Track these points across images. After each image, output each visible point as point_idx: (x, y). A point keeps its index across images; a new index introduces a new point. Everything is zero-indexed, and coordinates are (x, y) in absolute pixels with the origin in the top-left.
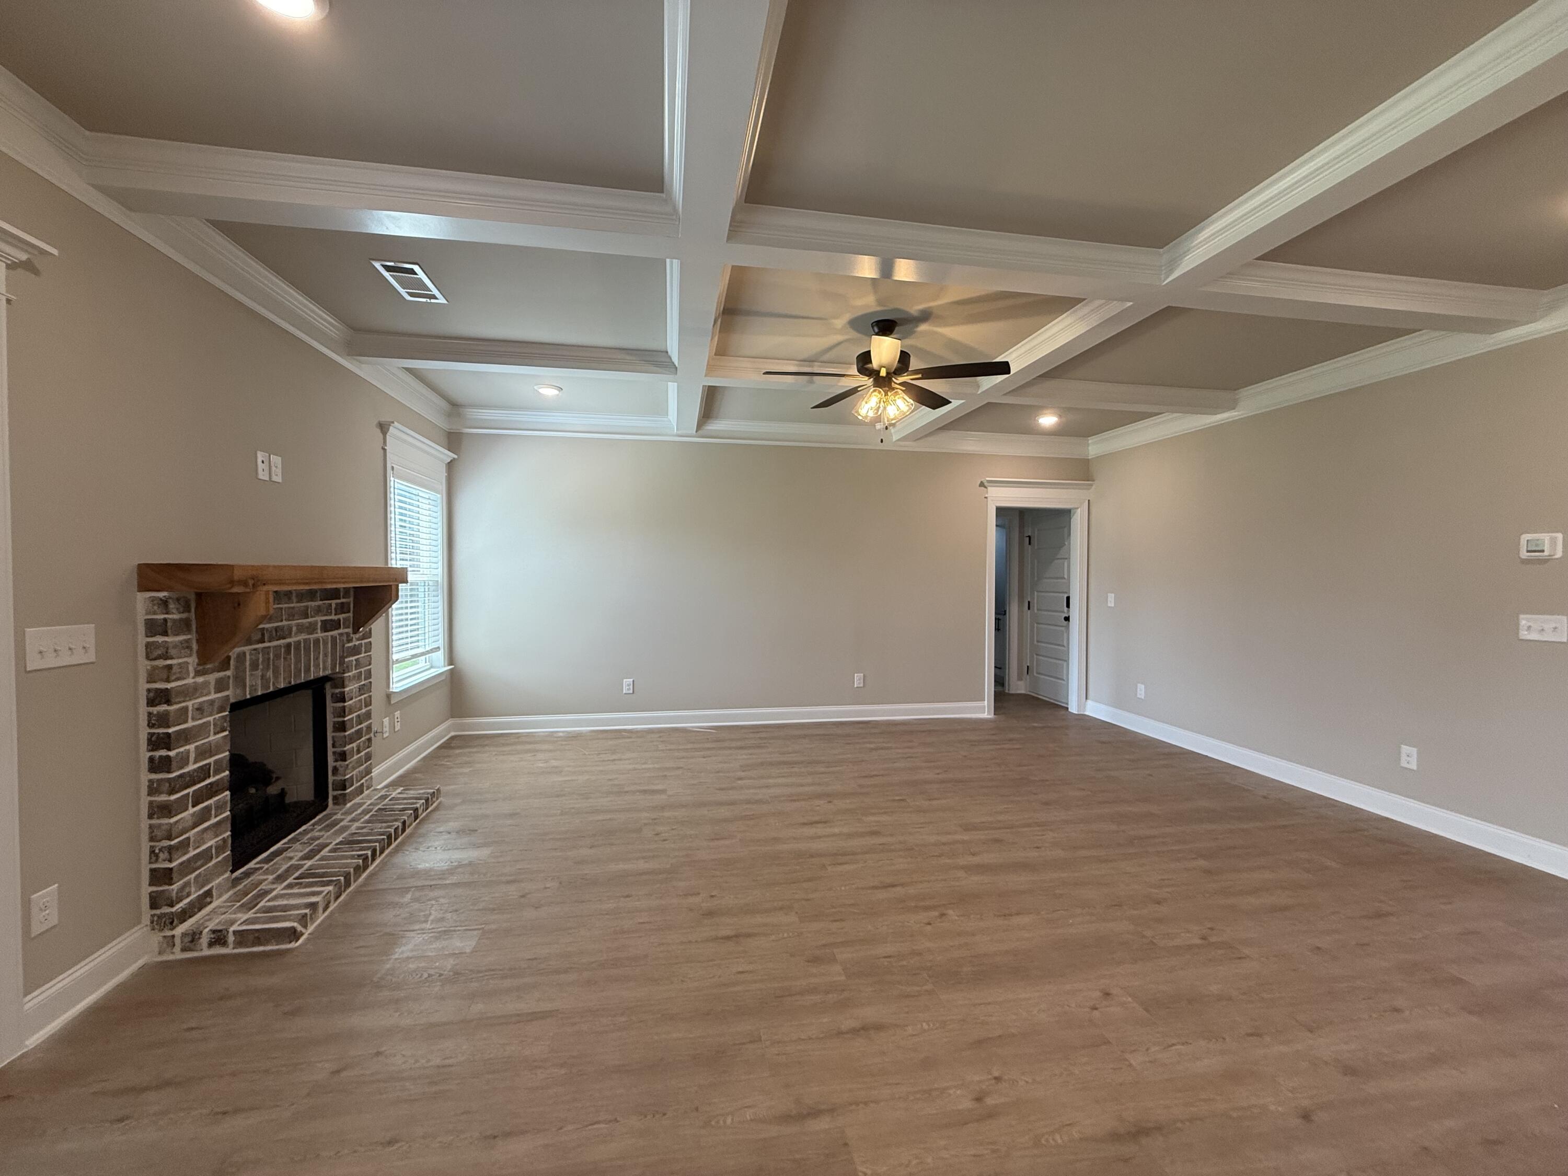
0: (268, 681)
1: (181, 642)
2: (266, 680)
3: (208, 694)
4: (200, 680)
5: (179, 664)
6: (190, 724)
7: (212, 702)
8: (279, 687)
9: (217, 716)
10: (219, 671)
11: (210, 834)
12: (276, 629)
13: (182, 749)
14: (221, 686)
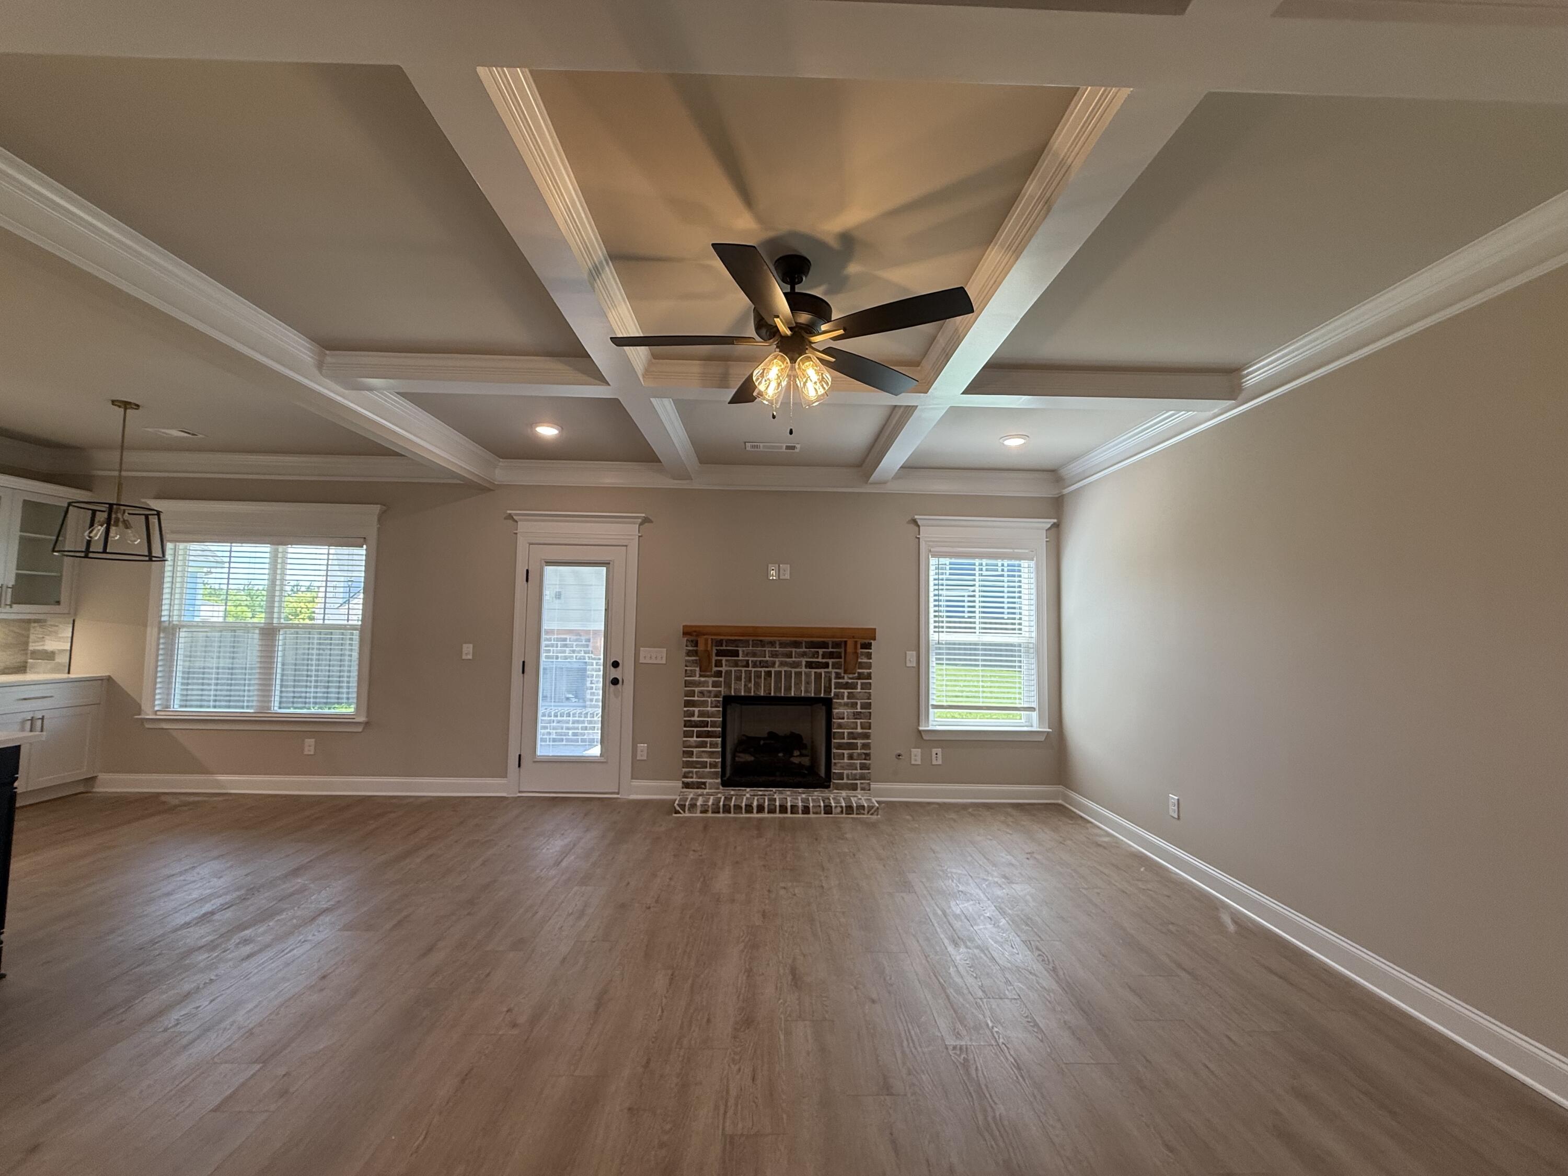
0: (750, 689)
1: (693, 660)
2: (748, 688)
3: (708, 687)
4: (703, 679)
5: (691, 670)
6: (696, 698)
7: (710, 692)
8: (758, 693)
9: (713, 699)
10: (714, 677)
11: (706, 755)
12: (760, 662)
13: (691, 709)
14: (715, 684)
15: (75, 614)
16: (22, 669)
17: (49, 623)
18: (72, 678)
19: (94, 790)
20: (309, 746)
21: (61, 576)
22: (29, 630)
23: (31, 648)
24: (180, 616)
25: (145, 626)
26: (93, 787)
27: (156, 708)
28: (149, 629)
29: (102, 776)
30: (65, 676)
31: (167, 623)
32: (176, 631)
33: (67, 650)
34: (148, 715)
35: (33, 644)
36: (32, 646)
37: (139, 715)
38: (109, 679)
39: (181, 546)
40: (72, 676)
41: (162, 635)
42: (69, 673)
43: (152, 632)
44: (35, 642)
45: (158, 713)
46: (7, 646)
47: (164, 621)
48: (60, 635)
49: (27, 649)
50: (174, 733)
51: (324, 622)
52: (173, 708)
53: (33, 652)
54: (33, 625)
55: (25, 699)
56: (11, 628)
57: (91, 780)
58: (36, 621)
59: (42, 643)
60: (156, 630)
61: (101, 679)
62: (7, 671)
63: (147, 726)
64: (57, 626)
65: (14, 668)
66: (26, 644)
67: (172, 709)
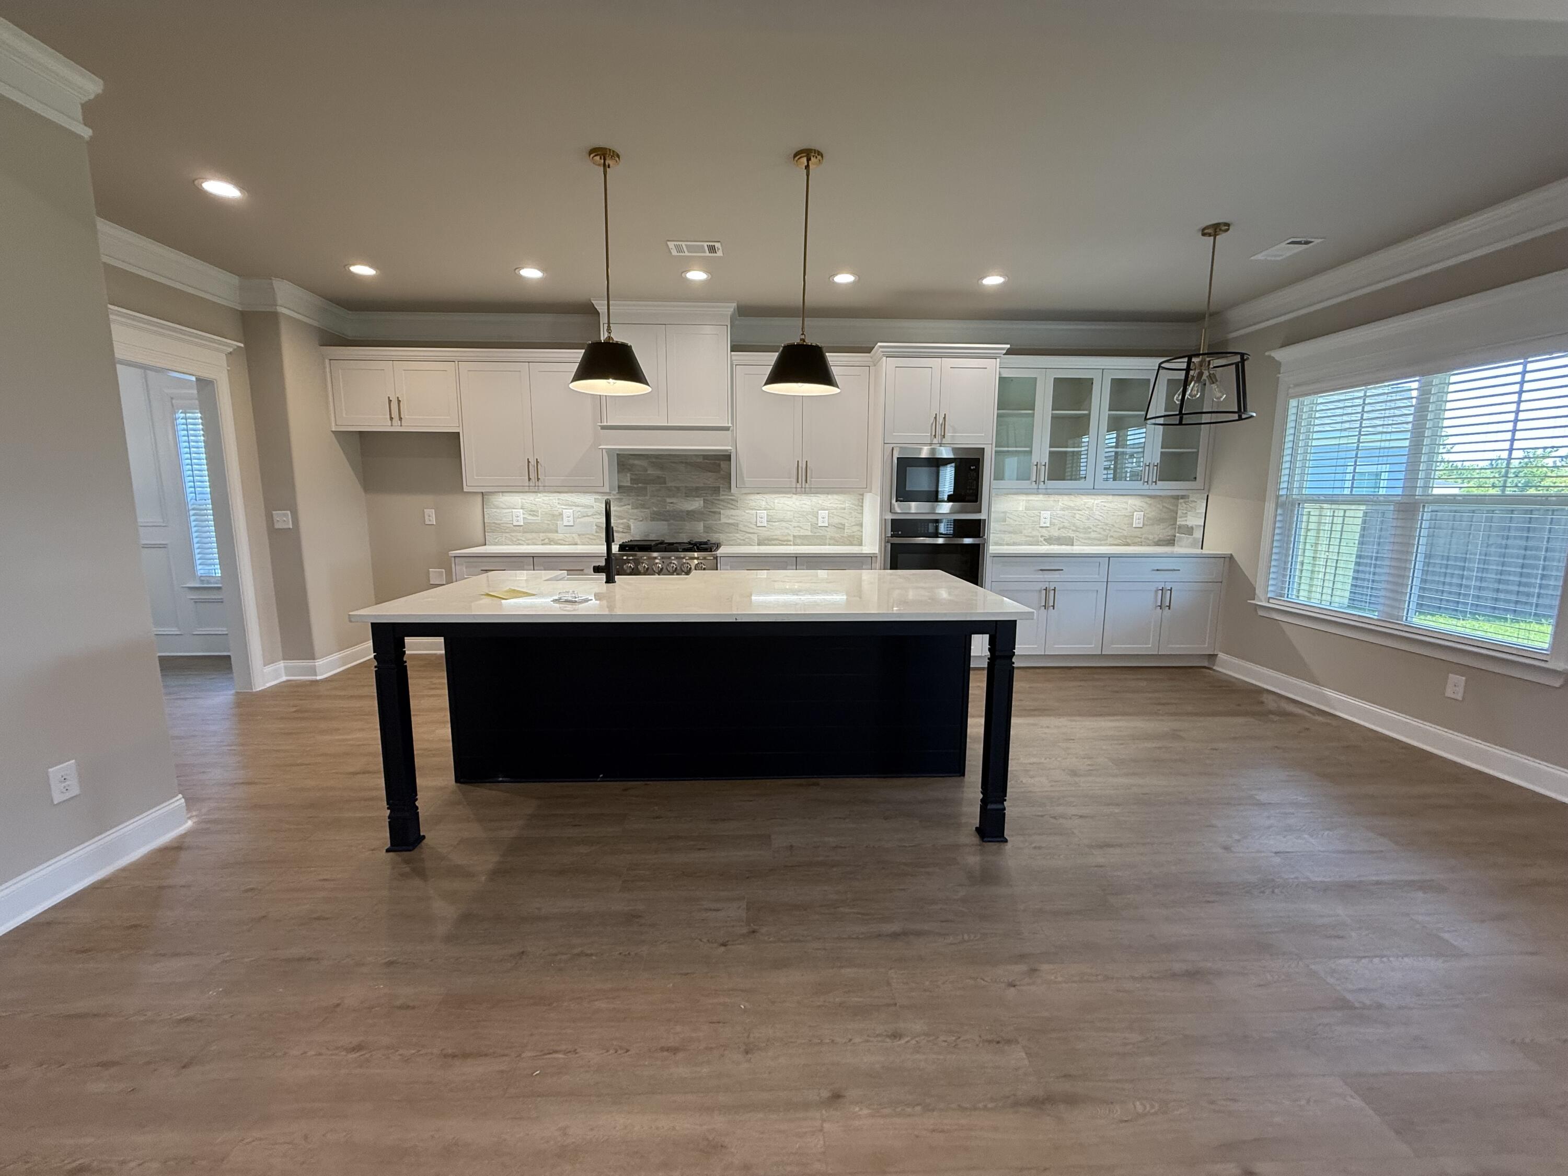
15: (1209, 491)
16: (1171, 542)
17: (1191, 499)
18: (1205, 554)
19: (1214, 668)
20: (1456, 686)
21: (1198, 451)
22: (1177, 506)
23: (1178, 523)
24: (1301, 488)
25: (1264, 501)
26: (1214, 665)
27: (1269, 595)
28: (1267, 504)
29: (1222, 656)
30: (1199, 551)
31: (1285, 497)
32: (1295, 507)
33: (1200, 526)
34: (1262, 601)
35: (1180, 519)
36: (1180, 522)
37: (1254, 599)
38: (1231, 557)
39: (1307, 400)
40: (1205, 551)
41: (1279, 511)
42: (1202, 548)
43: (1270, 506)
44: (1181, 517)
45: (1271, 601)
46: (1160, 521)
47: (1282, 495)
48: (1197, 511)
49: (1175, 524)
50: (1283, 625)
51: (1503, 491)
52: (1288, 597)
53: (1180, 527)
54: (1181, 501)
55: (1158, 570)
56: (1164, 504)
57: (1212, 657)
58: (1183, 497)
59: (1185, 519)
60: (1273, 506)
61: (1223, 557)
62: (1161, 543)
63: (1261, 613)
64: (1196, 502)
65: (1164, 541)
66: (1176, 519)
67: (1286, 599)
